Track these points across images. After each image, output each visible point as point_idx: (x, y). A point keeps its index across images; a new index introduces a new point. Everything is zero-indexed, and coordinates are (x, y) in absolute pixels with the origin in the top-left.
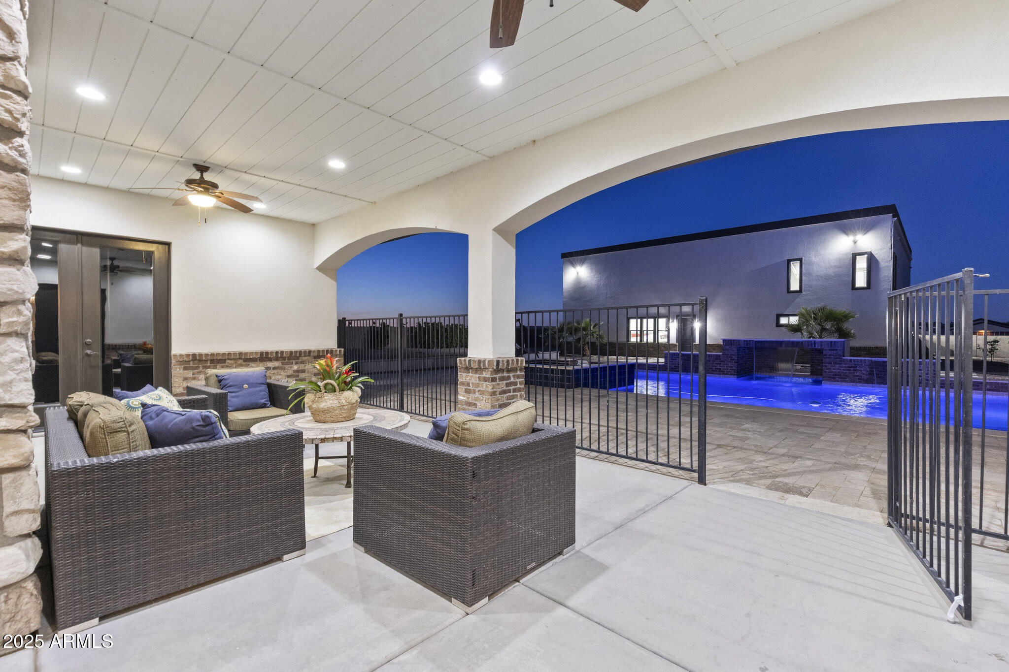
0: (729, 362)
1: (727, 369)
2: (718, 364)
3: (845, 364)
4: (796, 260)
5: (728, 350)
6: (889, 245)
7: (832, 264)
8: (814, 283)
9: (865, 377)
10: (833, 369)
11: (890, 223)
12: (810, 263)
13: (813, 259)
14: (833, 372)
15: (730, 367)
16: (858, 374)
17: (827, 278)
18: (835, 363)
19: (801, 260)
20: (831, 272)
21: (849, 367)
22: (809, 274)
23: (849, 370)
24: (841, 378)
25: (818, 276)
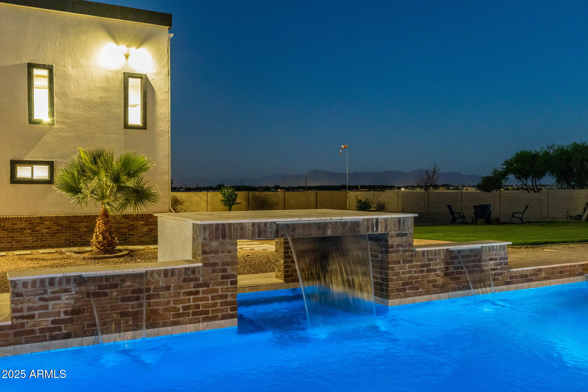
0: (219, 284)
1: (215, 305)
2: (189, 293)
3: (417, 261)
4: (43, 67)
5: (217, 252)
6: (166, 70)
7: (98, 85)
8: (71, 111)
9: (440, 281)
10: (403, 273)
11: (167, 39)
12: (65, 77)
13: (70, 70)
14: (401, 279)
15: (221, 297)
16: (432, 276)
17: (89, 104)
18: (404, 262)
19: (50, 69)
20: (96, 96)
21: (422, 266)
22: (64, 95)
23: (422, 271)
24: (413, 288)
25: (77, 100)
